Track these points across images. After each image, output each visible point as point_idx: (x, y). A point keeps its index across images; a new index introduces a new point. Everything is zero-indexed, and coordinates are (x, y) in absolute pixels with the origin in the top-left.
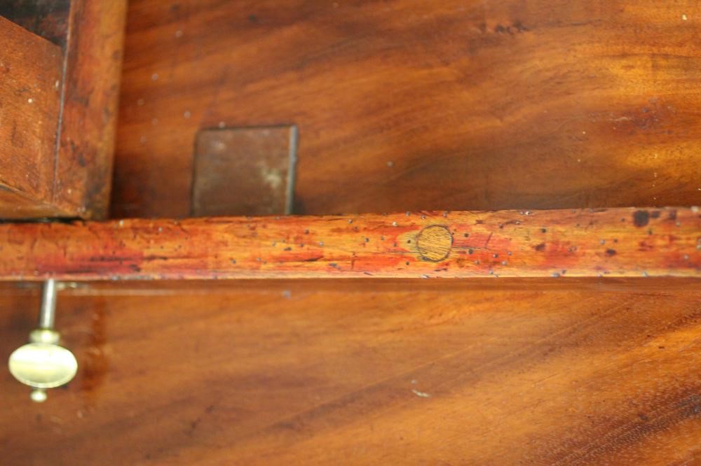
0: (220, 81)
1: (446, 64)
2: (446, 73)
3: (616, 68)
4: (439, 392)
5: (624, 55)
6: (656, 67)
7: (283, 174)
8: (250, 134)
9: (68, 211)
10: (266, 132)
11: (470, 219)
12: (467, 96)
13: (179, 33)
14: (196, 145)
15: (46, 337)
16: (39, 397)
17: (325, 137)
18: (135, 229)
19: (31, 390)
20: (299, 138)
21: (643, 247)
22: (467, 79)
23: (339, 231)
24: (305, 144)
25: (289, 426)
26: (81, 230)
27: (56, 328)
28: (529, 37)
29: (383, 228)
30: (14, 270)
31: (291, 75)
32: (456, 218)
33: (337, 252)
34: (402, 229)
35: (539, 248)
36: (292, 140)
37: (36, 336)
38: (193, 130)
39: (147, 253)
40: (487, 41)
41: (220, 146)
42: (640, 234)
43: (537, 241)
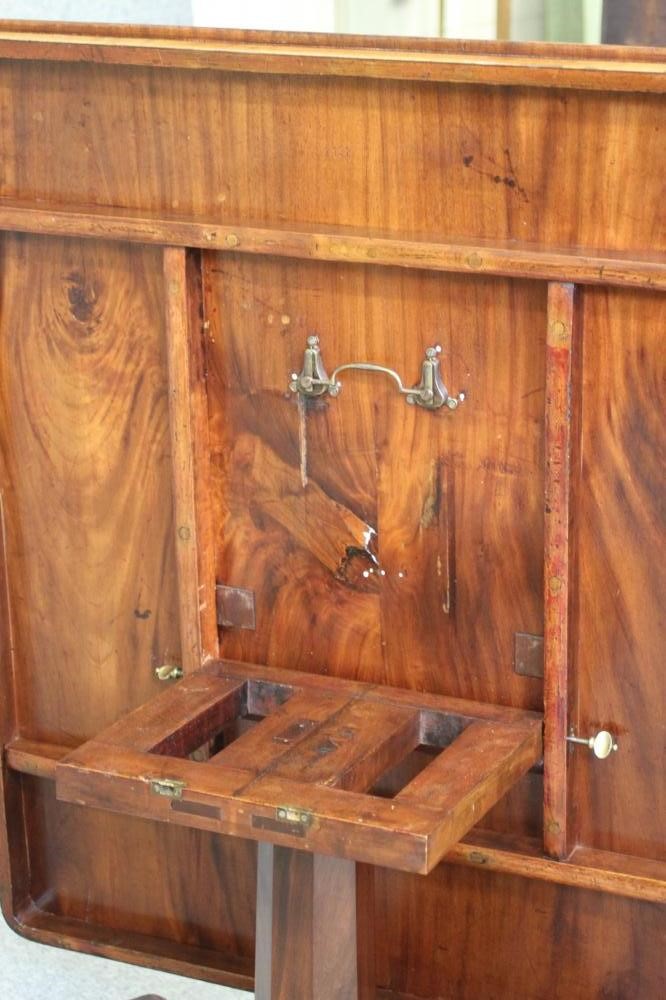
0: (496, 663)
1: (494, 571)
2: (497, 572)
3: (499, 508)
4: (618, 586)
5: (495, 505)
6: (499, 495)
7: (533, 640)
8: (517, 652)
9: (540, 725)
10: (517, 645)
11: (547, 570)
12: (507, 564)
13: (476, 679)
14: (521, 675)
15: (592, 742)
16: (615, 747)
17: (520, 621)
18: (547, 699)
19: (612, 749)
20: (520, 632)
21: (558, 511)
22: (501, 564)
23: (550, 619)
24: (522, 630)
25: (630, 646)
26: (547, 721)
27: (588, 738)
28: (486, 539)
29: (549, 602)
30: (563, 751)
31: (495, 633)
32: (546, 575)
33: (557, 620)
34: (549, 595)
35: (557, 546)
36: (521, 635)
37: (591, 747)
38: (514, 675)
39: (556, 694)
40: (486, 555)
41: (522, 664)
42: (553, 512)
43: (555, 547)
